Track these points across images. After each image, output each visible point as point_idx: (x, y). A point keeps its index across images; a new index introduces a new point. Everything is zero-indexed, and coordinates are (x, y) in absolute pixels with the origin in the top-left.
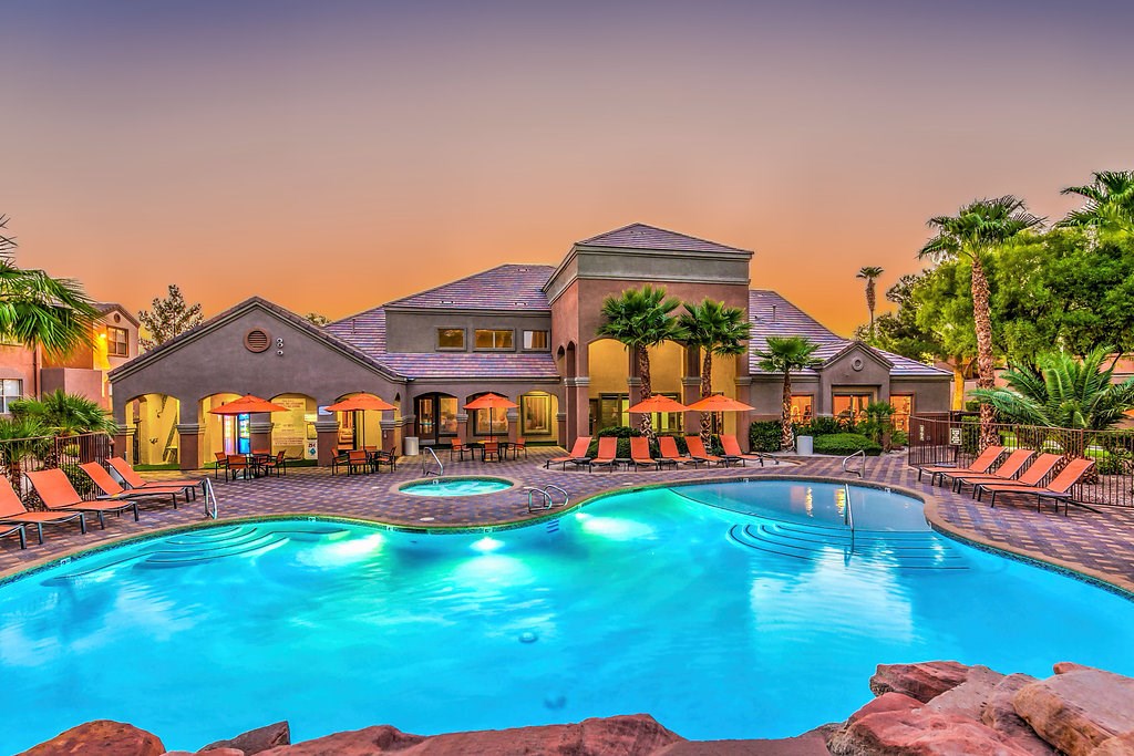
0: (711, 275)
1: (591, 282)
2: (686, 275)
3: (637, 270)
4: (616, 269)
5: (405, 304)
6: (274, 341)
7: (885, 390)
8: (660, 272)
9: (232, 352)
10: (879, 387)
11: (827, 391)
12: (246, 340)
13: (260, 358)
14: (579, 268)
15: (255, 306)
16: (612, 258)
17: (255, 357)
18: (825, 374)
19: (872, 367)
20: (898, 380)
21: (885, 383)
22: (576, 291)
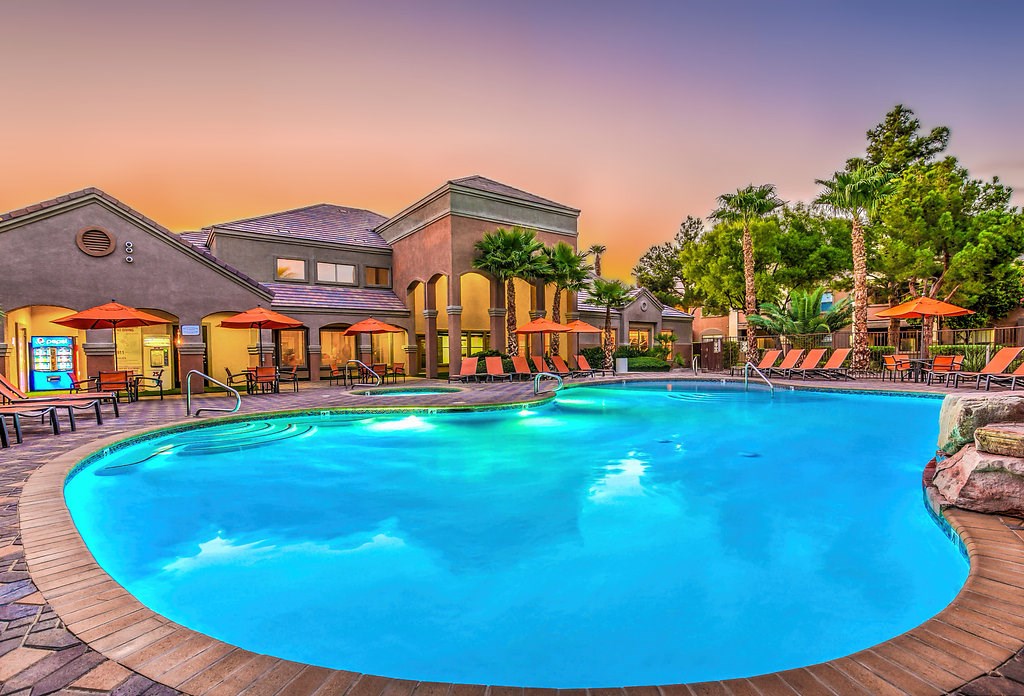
0: (551, 225)
1: (462, 220)
2: (534, 222)
3: (497, 213)
4: (482, 211)
5: (237, 228)
6: (119, 245)
7: (659, 326)
8: (515, 218)
9: (58, 254)
10: (655, 324)
11: (626, 325)
12: (80, 240)
13: (101, 265)
14: (452, 206)
15: (92, 198)
16: (479, 200)
17: (93, 262)
18: (625, 313)
19: (652, 309)
20: (665, 320)
21: (659, 321)
22: (446, 226)
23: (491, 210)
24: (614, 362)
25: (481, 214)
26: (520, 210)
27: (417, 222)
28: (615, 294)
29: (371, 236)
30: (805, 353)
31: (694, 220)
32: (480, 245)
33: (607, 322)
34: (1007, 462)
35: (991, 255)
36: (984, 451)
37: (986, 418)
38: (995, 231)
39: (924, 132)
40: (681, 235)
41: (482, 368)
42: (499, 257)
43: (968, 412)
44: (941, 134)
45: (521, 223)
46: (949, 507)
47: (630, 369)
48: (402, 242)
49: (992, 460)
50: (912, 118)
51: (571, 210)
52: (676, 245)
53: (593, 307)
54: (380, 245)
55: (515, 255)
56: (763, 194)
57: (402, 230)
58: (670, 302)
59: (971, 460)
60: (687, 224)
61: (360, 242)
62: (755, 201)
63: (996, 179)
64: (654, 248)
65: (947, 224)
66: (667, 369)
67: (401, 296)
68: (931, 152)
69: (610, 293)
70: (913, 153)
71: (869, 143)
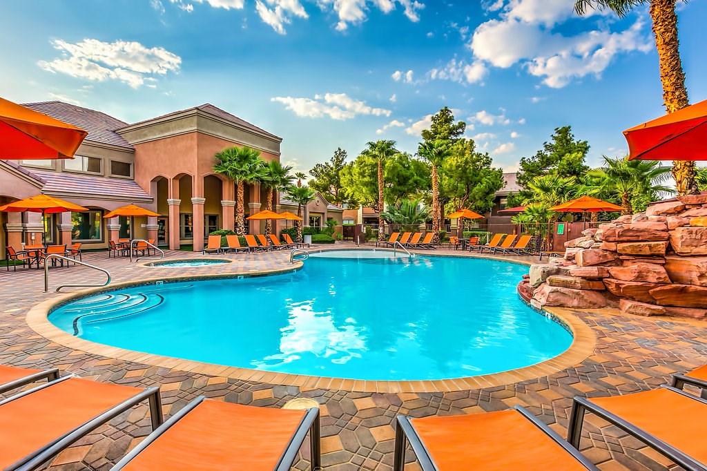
0: (264, 146)
1: (205, 137)
2: (254, 143)
3: (229, 134)
4: (219, 132)
7: (326, 215)
8: (241, 139)
10: (323, 214)
11: (308, 214)
14: (199, 125)
18: (308, 206)
19: (321, 204)
20: (329, 211)
21: (326, 212)
22: (192, 139)
23: (225, 132)
24: (303, 237)
25: (219, 134)
26: (245, 133)
27: (162, 131)
28: (305, 195)
29: (113, 135)
30: (412, 235)
31: (342, 150)
32: (219, 156)
33: (299, 212)
34: (559, 288)
35: (487, 190)
36: (551, 285)
37: (549, 273)
38: (489, 179)
39: (455, 123)
40: (334, 158)
41: (224, 243)
42: (235, 165)
43: (544, 272)
44: (462, 125)
45: (249, 144)
46: (544, 306)
47: (313, 242)
48: (146, 145)
49: (555, 288)
50: (451, 115)
51: (276, 137)
52: (331, 164)
53: (289, 202)
54: (123, 145)
55: (246, 167)
56: (389, 144)
57: (145, 135)
58: (329, 200)
59: (547, 289)
60: (338, 153)
61: (104, 140)
62: (386, 149)
63: (487, 154)
64: (318, 165)
65: (470, 173)
66: (333, 242)
67: (144, 186)
68: (458, 133)
69: (302, 195)
70: (451, 132)
71: (432, 123)
